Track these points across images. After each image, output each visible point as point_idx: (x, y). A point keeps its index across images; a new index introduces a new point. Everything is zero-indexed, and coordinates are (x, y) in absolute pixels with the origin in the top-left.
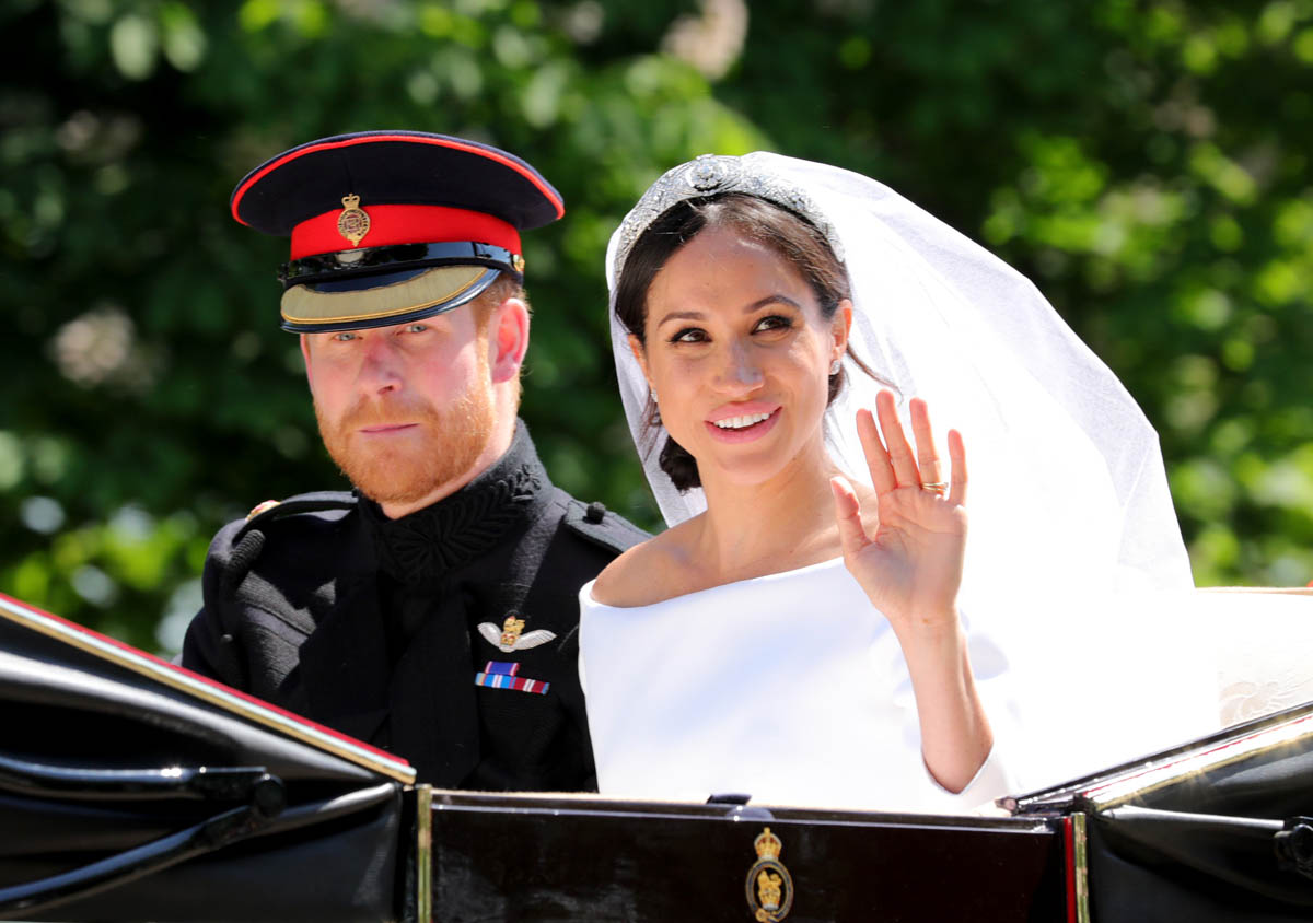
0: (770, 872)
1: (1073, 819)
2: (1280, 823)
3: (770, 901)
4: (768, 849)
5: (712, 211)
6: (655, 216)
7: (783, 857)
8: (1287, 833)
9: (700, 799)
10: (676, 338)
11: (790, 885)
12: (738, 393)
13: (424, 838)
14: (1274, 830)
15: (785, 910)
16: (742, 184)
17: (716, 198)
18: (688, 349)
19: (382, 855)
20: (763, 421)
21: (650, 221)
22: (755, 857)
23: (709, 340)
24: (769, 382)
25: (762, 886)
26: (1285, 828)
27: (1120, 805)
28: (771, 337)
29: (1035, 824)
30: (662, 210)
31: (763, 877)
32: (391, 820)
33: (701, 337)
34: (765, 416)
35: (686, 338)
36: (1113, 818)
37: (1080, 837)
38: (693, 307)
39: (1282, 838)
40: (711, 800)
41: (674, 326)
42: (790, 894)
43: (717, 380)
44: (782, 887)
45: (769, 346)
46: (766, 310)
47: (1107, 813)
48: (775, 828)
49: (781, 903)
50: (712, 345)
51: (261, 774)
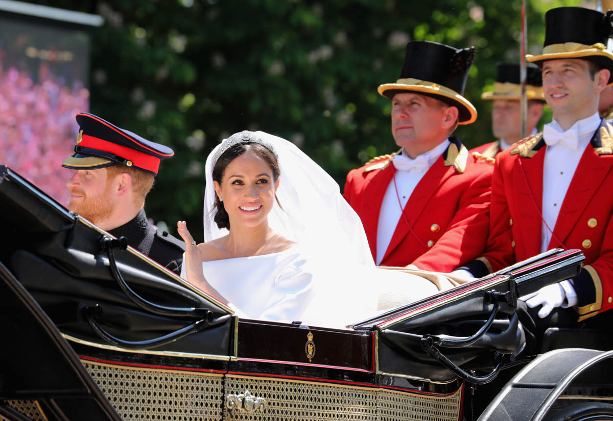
0: (311, 344)
1: (375, 332)
2: (422, 336)
3: (310, 353)
4: (310, 338)
5: (248, 147)
6: (230, 146)
7: (313, 340)
8: (425, 339)
9: (290, 322)
10: (234, 183)
11: (315, 348)
12: (252, 200)
13: (236, 330)
14: (421, 338)
15: (314, 355)
16: (256, 140)
17: (249, 143)
18: (237, 186)
19: (227, 334)
20: (257, 209)
21: (228, 148)
22: (307, 339)
23: (243, 184)
24: (260, 198)
25: (309, 348)
26: (423, 337)
27: (385, 329)
28: (261, 185)
29: (363, 333)
30: (232, 145)
31: (309, 345)
32: (228, 325)
33: (240, 183)
34: (258, 208)
35: (236, 183)
36: (384, 333)
37: (377, 338)
38: (240, 174)
39: (423, 340)
40: (293, 322)
41: (234, 179)
42: (315, 351)
43: (246, 196)
44: (313, 348)
45: (261, 188)
46: (262, 177)
47: (383, 331)
48: (313, 332)
49: (313, 353)
50: (244, 186)
51: (207, 310)
